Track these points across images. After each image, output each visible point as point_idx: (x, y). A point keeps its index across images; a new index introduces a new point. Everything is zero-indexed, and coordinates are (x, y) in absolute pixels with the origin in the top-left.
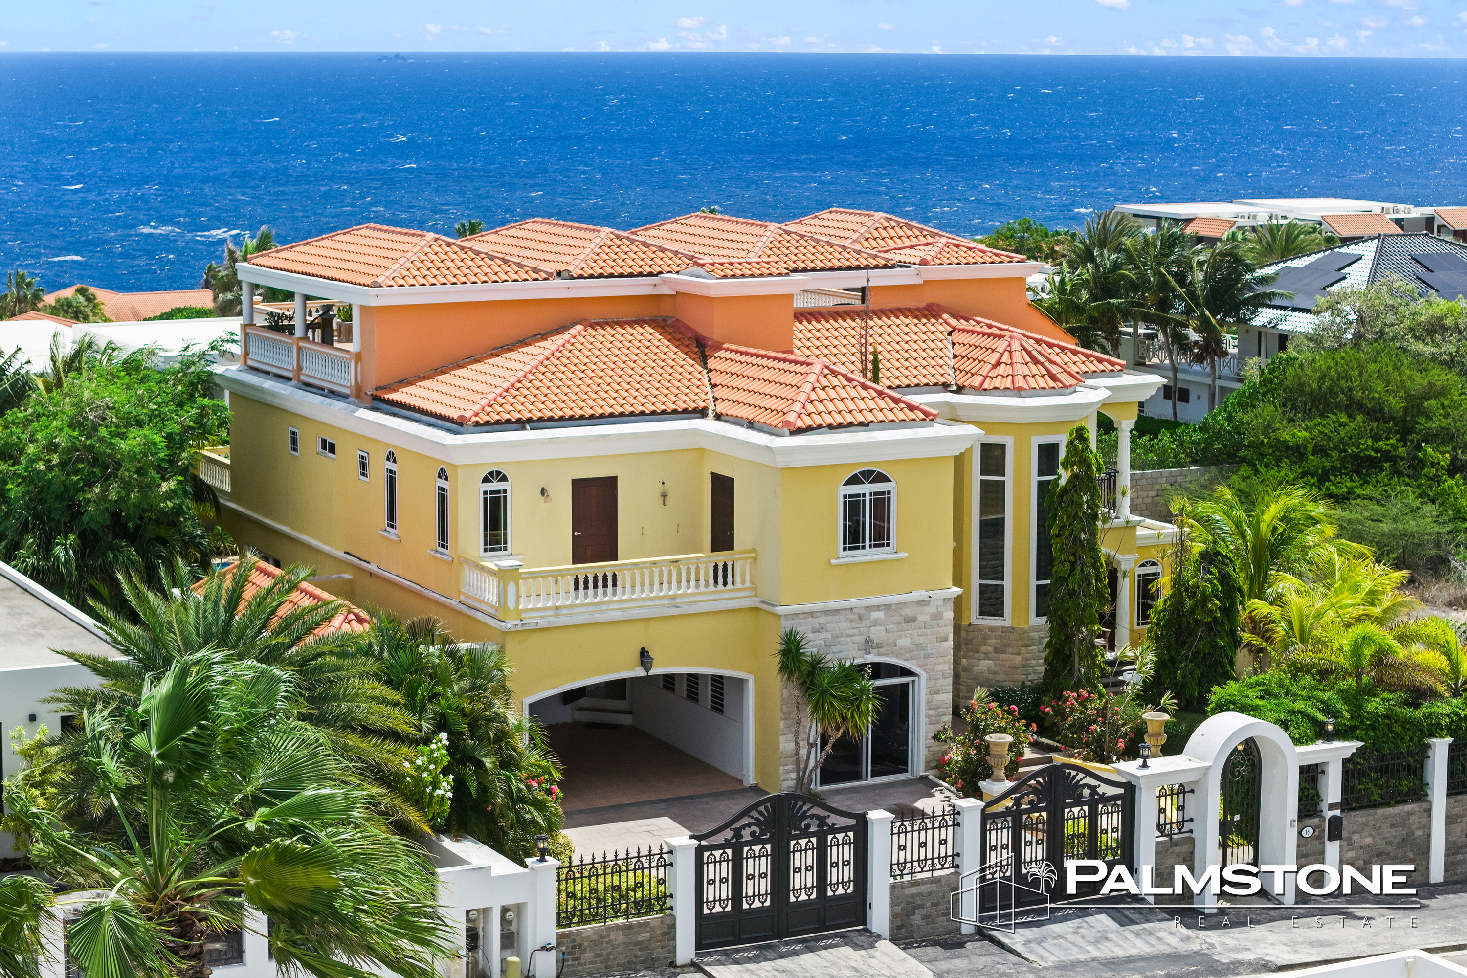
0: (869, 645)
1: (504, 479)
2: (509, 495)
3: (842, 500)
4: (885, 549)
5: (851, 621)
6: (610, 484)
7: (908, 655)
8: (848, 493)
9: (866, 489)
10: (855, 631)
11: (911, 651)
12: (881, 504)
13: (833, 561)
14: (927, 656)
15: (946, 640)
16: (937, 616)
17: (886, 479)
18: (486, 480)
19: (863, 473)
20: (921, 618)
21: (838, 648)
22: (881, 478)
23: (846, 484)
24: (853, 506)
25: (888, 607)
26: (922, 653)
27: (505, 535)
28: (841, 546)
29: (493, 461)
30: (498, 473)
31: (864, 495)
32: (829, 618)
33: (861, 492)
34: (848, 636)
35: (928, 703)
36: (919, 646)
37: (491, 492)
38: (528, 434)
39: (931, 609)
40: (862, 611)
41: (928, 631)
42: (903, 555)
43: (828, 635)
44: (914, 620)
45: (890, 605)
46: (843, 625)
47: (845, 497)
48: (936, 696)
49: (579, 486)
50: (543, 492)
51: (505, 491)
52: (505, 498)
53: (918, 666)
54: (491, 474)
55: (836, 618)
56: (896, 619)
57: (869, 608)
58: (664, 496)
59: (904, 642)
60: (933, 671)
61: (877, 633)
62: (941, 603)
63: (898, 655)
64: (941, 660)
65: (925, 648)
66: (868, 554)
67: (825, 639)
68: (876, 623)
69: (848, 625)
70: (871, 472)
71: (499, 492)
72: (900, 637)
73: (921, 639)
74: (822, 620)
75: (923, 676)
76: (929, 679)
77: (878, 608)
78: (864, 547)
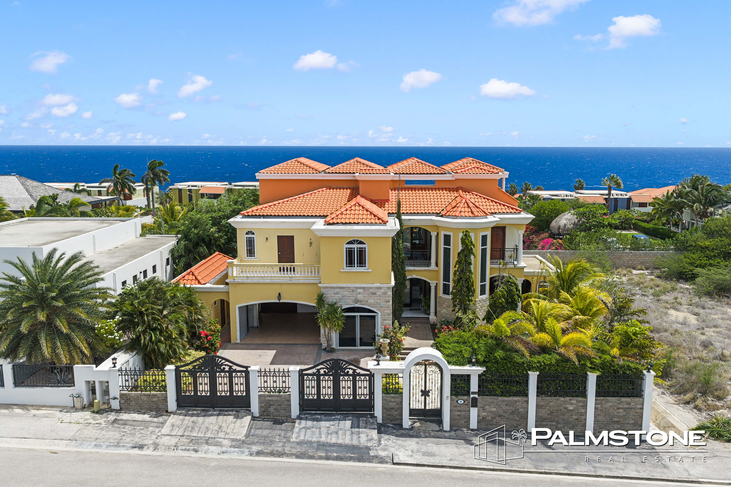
0: (357, 301)
1: (253, 234)
2: (255, 239)
3: (345, 249)
4: (364, 268)
5: (349, 292)
6: (292, 238)
7: (373, 306)
8: (348, 247)
9: (355, 246)
10: (351, 295)
11: (374, 304)
12: (362, 252)
13: (341, 270)
14: (381, 307)
15: (389, 302)
16: (385, 293)
17: (363, 243)
18: (247, 234)
19: (354, 240)
20: (378, 293)
21: (344, 300)
22: (361, 243)
23: (347, 244)
24: (350, 253)
25: (364, 288)
26: (379, 305)
27: (254, 252)
28: (345, 265)
29: (250, 227)
30: (251, 232)
31: (354, 248)
32: (340, 290)
33: (353, 247)
34: (348, 297)
35: (381, 323)
36: (378, 303)
37: (249, 238)
38: (262, 220)
39: (382, 291)
40: (354, 289)
41: (381, 298)
42: (370, 270)
43: (340, 296)
44: (375, 294)
45: (365, 288)
46: (346, 293)
47: (346, 248)
48: (385, 321)
49: (280, 238)
50: (267, 239)
51: (254, 238)
52: (254, 240)
53: (377, 310)
54: (249, 232)
55: (343, 290)
56: (368, 293)
57: (357, 288)
58: (311, 243)
59: (371, 301)
60: (384, 312)
61: (360, 297)
62: (386, 289)
63: (369, 306)
64: (387, 309)
65: (380, 304)
66: (356, 269)
67: (339, 297)
68: (359, 293)
69: (348, 293)
70: (357, 241)
71: (251, 238)
72: (370, 299)
73: (378, 301)
74: (337, 290)
75: (380, 314)
76: (382, 315)
77: (360, 288)
78: (354, 266)
